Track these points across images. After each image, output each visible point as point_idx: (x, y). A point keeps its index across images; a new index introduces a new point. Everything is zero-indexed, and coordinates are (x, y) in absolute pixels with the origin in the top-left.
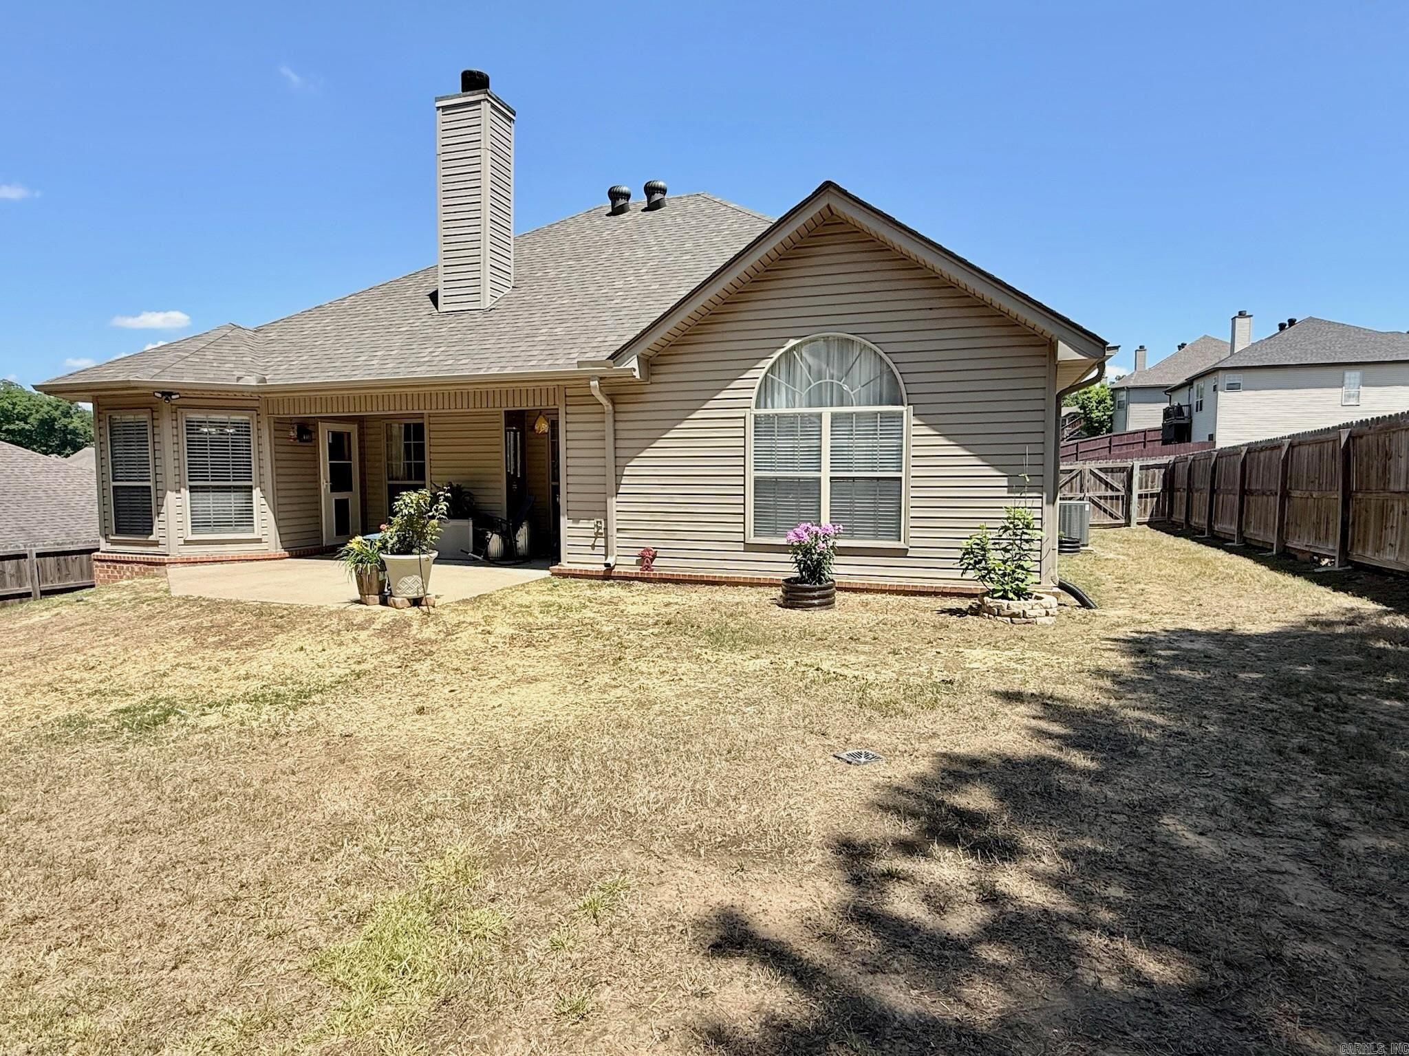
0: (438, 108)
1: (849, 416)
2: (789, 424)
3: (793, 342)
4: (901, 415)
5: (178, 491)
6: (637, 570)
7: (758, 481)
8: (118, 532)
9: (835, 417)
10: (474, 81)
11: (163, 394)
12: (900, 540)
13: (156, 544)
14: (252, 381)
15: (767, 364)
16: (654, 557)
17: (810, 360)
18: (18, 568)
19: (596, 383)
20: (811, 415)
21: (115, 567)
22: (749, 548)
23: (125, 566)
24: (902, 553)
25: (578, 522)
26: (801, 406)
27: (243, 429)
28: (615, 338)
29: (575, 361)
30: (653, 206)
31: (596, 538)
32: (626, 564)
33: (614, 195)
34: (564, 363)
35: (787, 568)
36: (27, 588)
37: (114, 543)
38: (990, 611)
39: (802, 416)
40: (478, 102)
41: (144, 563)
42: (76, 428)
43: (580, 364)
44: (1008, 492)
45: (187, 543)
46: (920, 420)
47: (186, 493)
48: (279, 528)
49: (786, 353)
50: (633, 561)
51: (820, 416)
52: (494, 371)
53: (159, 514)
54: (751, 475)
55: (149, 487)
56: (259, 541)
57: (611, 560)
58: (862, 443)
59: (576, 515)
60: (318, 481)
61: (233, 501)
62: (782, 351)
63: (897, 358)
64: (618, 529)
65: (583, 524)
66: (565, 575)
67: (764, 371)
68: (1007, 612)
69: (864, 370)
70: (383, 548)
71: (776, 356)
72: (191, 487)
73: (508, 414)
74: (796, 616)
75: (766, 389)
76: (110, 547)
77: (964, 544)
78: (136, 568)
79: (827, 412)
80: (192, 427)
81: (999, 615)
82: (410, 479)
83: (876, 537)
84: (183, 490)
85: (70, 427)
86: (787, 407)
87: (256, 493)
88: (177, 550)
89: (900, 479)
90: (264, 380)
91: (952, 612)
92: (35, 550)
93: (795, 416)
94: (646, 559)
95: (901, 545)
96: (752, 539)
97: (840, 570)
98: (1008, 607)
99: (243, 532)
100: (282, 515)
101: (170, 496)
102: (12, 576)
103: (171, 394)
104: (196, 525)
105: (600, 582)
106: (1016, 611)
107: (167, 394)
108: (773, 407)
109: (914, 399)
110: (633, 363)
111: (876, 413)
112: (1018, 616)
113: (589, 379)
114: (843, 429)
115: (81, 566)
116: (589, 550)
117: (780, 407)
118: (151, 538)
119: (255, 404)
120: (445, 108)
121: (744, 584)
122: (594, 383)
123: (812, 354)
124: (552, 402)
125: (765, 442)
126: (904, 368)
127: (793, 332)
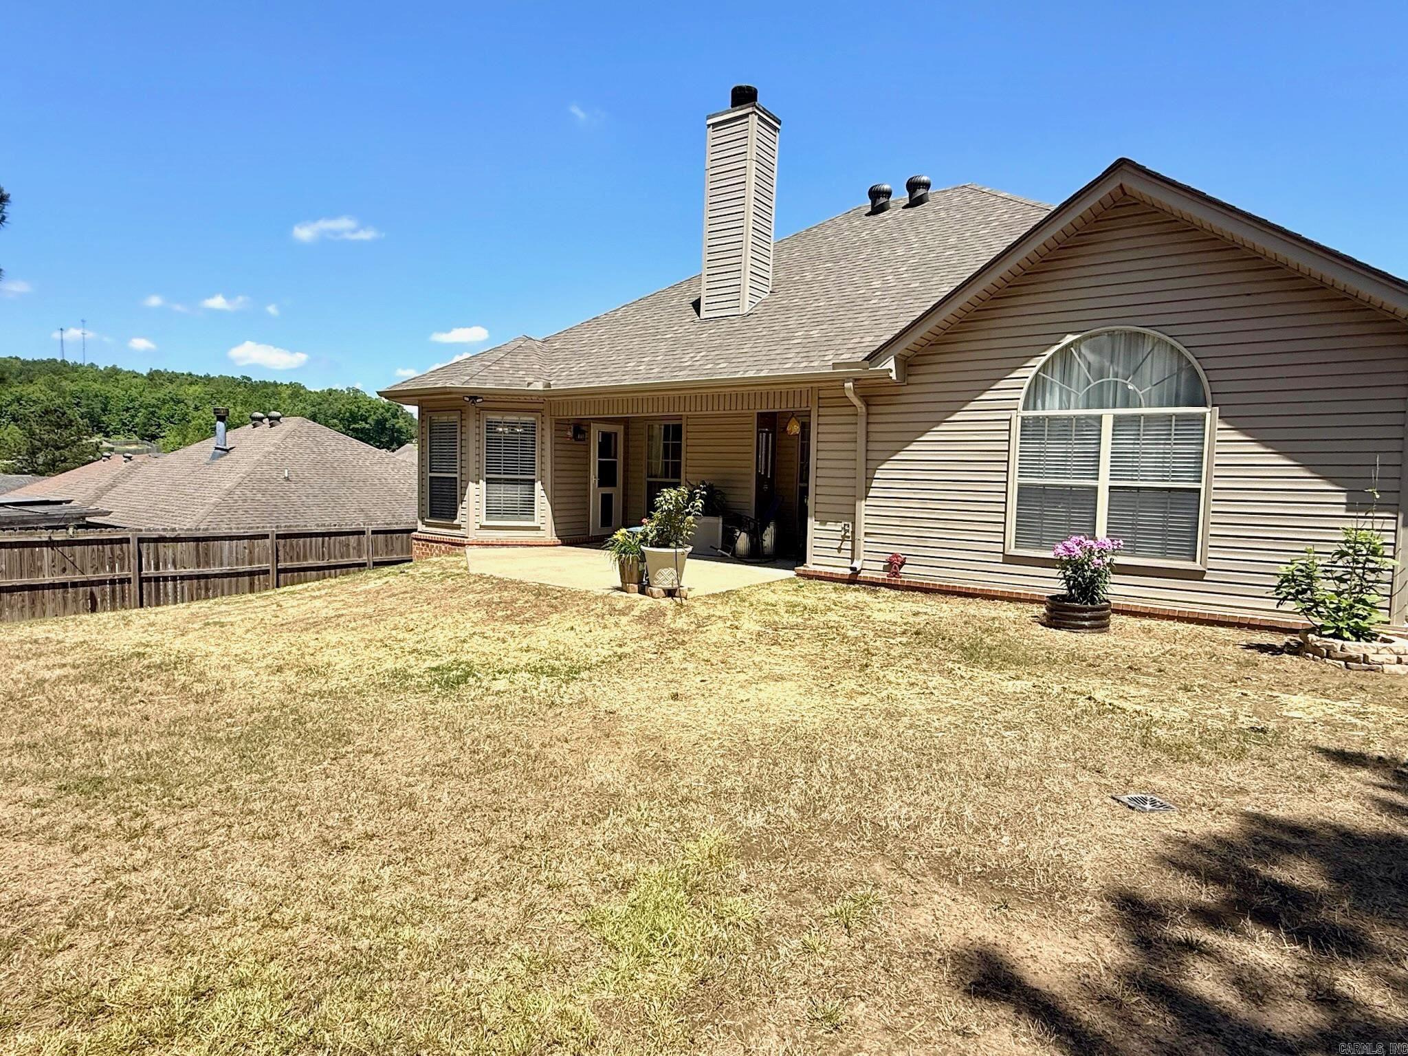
0: (709, 126)
1: (1136, 419)
2: (1062, 428)
3: (1070, 338)
4: (1201, 419)
5: (477, 483)
6: (884, 575)
7: (1022, 489)
8: (432, 516)
9: (1118, 420)
10: (744, 96)
11: (471, 398)
12: (1195, 560)
13: (458, 527)
14: (539, 386)
15: (1039, 362)
16: (903, 563)
17: (1091, 357)
18: (359, 543)
19: (851, 384)
20: (1088, 417)
22: (1009, 559)
24: (1198, 576)
25: (825, 525)
26: (1077, 408)
27: (530, 429)
28: (871, 339)
29: (831, 363)
30: (915, 202)
31: (843, 541)
32: (874, 569)
33: (875, 194)
34: (821, 364)
35: (1053, 584)
36: (364, 559)
37: (428, 525)
38: (1316, 651)
39: (1078, 418)
40: (746, 116)
41: (449, 543)
42: (401, 427)
43: (835, 366)
44: (1347, 510)
45: (482, 527)
46: (1228, 423)
47: (483, 484)
48: (554, 517)
49: (1061, 350)
50: (880, 566)
51: (1099, 419)
52: (750, 374)
53: (462, 501)
54: (1015, 482)
55: (456, 478)
56: (538, 529)
57: (857, 564)
58: (1151, 448)
59: (824, 516)
60: (588, 477)
61: (518, 492)
62: (1057, 347)
63: (1202, 352)
64: (866, 534)
65: (830, 526)
66: (809, 576)
67: (1035, 370)
68: (1340, 654)
69: (1156, 367)
70: (644, 541)
71: (1049, 353)
72: (487, 479)
73: (761, 416)
74: (1062, 638)
75: (1037, 389)
76: (424, 528)
77: (1283, 569)
78: (443, 547)
79: (1108, 416)
80: (491, 426)
81: (1328, 656)
82: (667, 477)
83: (1164, 555)
84: (481, 481)
85: (397, 426)
86: (1061, 408)
87: (538, 486)
88: (474, 535)
89: (1198, 490)
90: (549, 385)
91: (1262, 648)
92: (371, 528)
93: (1069, 418)
94: (894, 565)
95: (1196, 566)
96: (1012, 551)
97: (1116, 590)
98: (1342, 649)
99: (527, 520)
100: (557, 507)
101: (472, 486)
102: (354, 548)
103: (476, 398)
104: (490, 513)
105: (845, 585)
106: (1354, 654)
107: (474, 398)
108: (1043, 409)
109: (1220, 399)
110: (891, 364)
111: (1171, 416)
112: (1356, 660)
113: (844, 381)
114: (1127, 435)
115: (402, 543)
116: (836, 553)
117: (1052, 408)
118: (456, 522)
119: (541, 406)
120: (714, 125)
121: (1002, 598)
122: (849, 385)
123: (1093, 350)
124: (804, 404)
125: (1033, 447)
126: (1210, 364)
127: (1070, 327)
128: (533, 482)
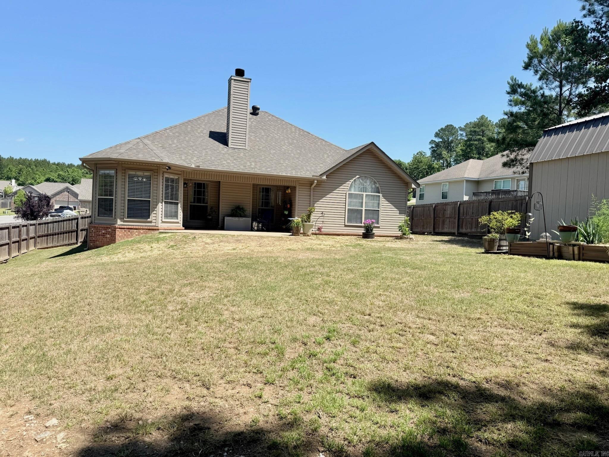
1: (369, 195)
2: (356, 196)
3: (358, 176)
4: (379, 196)
6: (317, 232)
7: (348, 209)
8: (128, 217)
9: (366, 195)
12: (379, 224)
13: (151, 222)
14: (193, 166)
15: (352, 181)
16: (321, 228)
17: (361, 181)
20: (361, 194)
21: (129, 231)
22: (346, 226)
23: (135, 231)
24: (379, 227)
26: (359, 192)
27: (177, 181)
37: (124, 222)
39: (354, 194)
41: (147, 229)
46: (383, 197)
47: (163, 203)
49: (356, 179)
50: (316, 230)
51: (363, 195)
53: (153, 211)
55: (150, 201)
56: (178, 223)
58: (372, 201)
61: (172, 207)
69: (372, 185)
71: (354, 179)
72: (165, 202)
74: (365, 240)
75: (351, 187)
76: (122, 223)
78: (142, 231)
79: (365, 194)
87: (179, 205)
88: (161, 225)
89: (379, 210)
93: (356, 194)
96: (346, 224)
99: (175, 219)
101: (160, 204)
104: (166, 216)
109: (383, 192)
110: (325, 177)
111: (374, 195)
113: (315, 180)
114: (368, 198)
117: (353, 191)
118: (149, 220)
119: (180, 173)
121: (345, 235)
123: (362, 180)
124: (294, 184)
125: (350, 200)
126: (381, 185)
127: (358, 174)
128: (177, 204)
